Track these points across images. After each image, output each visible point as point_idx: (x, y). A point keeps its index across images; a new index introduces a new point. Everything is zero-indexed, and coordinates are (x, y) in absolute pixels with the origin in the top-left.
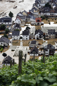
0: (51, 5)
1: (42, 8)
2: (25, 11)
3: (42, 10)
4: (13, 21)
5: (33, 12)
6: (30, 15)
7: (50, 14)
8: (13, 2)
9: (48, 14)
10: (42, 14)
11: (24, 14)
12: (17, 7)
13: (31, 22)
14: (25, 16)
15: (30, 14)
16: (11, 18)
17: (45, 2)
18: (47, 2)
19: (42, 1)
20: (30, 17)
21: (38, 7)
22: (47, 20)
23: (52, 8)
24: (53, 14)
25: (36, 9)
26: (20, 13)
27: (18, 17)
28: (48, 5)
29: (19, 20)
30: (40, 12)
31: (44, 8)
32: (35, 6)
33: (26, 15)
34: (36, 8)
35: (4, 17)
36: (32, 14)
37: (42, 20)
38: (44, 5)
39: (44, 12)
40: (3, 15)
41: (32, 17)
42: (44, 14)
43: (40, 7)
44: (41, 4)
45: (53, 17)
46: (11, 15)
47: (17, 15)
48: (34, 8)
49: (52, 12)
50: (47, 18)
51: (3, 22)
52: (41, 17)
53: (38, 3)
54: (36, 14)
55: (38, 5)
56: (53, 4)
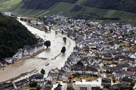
0: (82, 63)
1: (74, 66)
2: (57, 68)
3: (73, 68)
4: (45, 78)
5: (65, 69)
6: (62, 73)
7: (82, 72)
8: (45, 59)
9: (80, 72)
10: (74, 71)
11: (56, 71)
12: (49, 64)
13: (63, 79)
14: (56, 73)
15: (62, 71)
16: (43, 75)
17: (77, 60)
18: (79, 60)
19: (74, 59)
20: (62, 75)
21: (70, 64)
22: (79, 78)
23: (84, 66)
24: (85, 71)
25: (68, 67)
26: (52, 70)
27: (50, 74)
28: (79, 63)
29: (51, 77)
30: (72, 70)
31: (76, 65)
32: (67, 64)
33: (58, 72)
34: (68, 65)
35: (36, 73)
36: (64, 72)
37: (74, 77)
38: (76, 63)
39: (76, 70)
40: (35, 72)
41: (64, 75)
42: (76, 72)
43: (72, 65)
44: (73, 62)
45: (84, 75)
46: (43, 72)
47: (49, 72)
48: (66, 66)
49: (84, 70)
50: (78, 75)
51: (35, 79)
52: (73, 75)
53: (70, 61)
54: (68, 71)
55: (70, 63)
56: (85, 62)
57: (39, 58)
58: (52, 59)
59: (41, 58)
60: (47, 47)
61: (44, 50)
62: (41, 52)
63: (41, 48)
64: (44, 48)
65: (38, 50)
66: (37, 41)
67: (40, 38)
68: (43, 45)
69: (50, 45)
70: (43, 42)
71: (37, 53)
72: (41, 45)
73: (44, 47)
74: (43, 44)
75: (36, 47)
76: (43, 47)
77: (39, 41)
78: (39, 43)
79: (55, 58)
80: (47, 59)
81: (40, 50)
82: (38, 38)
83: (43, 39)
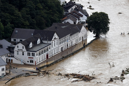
57: (67, 75)
58: (111, 80)
59: (74, 75)
60: (97, 37)
61: (85, 46)
62: (73, 54)
63: (74, 40)
64: (84, 40)
65: (63, 45)
66: (60, 12)
67: (74, 4)
68: (83, 28)
69: (105, 30)
70: (84, 19)
71: (60, 57)
72: (75, 29)
73: (86, 36)
74: (83, 23)
75: (56, 36)
76: (80, 35)
77: (70, 14)
78: (66, 21)
79: (122, 75)
80: (93, 78)
81: (72, 47)
82: (67, 4)
83: (82, 7)
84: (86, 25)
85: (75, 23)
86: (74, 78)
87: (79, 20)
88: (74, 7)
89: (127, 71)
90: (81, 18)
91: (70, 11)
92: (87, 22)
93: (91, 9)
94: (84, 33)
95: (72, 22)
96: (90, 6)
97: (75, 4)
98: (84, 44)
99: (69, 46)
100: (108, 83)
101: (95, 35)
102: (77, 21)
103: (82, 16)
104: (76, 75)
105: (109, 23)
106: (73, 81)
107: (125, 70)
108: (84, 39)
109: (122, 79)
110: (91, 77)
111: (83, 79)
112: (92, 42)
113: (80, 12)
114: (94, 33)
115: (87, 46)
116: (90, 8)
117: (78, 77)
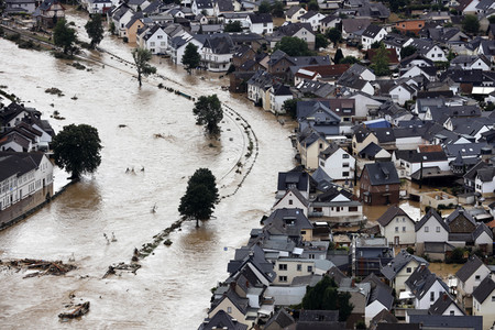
57: (14, 264)
58: (112, 271)
59: (30, 263)
60: (75, 178)
61: (49, 199)
62: (25, 217)
63: (25, 185)
64: (47, 187)
67: (21, 108)
68: (44, 160)
69: (93, 162)
70: (44, 140)
72: (26, 163)
73: (51, 177)
74: (43, 149)
76: (38, 175)
77: (14, 129)
78: (7, 146)
79: (135, 259)
80: (72, 267)
81: (22, 202)
82: (6, 108)
83: (39, 114)
84: (51, 153)
85: (25, 150)
86: (30, 268)
87: (34, 142)
88: (21, 116)
89: (144, 249)
90: (38, 139)
91: (13, 123)
92: (51, 146)
93: (58, 118)
94: (47, 171)
95: (18, 148)
96: (56, 113)
97: (25, 110)
98: (48, 194)
99: (14, 199)
100: (104, 277)
101: (70, 175)
102: (31, 146)
103: (40, 134)
104: (34, 262)
105: (100, 147)
106: (28, 276)
107: (140, 248)
108: (46, 183)
109: (136, 268)
110: (66, 266)
111: (50, 271)
112: (64, 189)
113: (35, 126)
114: (68, 170)
115: (53, 198)
116: (56, 115)
117: (38, 267)
